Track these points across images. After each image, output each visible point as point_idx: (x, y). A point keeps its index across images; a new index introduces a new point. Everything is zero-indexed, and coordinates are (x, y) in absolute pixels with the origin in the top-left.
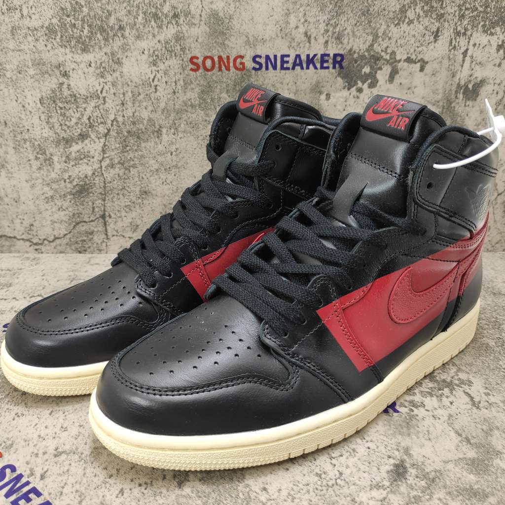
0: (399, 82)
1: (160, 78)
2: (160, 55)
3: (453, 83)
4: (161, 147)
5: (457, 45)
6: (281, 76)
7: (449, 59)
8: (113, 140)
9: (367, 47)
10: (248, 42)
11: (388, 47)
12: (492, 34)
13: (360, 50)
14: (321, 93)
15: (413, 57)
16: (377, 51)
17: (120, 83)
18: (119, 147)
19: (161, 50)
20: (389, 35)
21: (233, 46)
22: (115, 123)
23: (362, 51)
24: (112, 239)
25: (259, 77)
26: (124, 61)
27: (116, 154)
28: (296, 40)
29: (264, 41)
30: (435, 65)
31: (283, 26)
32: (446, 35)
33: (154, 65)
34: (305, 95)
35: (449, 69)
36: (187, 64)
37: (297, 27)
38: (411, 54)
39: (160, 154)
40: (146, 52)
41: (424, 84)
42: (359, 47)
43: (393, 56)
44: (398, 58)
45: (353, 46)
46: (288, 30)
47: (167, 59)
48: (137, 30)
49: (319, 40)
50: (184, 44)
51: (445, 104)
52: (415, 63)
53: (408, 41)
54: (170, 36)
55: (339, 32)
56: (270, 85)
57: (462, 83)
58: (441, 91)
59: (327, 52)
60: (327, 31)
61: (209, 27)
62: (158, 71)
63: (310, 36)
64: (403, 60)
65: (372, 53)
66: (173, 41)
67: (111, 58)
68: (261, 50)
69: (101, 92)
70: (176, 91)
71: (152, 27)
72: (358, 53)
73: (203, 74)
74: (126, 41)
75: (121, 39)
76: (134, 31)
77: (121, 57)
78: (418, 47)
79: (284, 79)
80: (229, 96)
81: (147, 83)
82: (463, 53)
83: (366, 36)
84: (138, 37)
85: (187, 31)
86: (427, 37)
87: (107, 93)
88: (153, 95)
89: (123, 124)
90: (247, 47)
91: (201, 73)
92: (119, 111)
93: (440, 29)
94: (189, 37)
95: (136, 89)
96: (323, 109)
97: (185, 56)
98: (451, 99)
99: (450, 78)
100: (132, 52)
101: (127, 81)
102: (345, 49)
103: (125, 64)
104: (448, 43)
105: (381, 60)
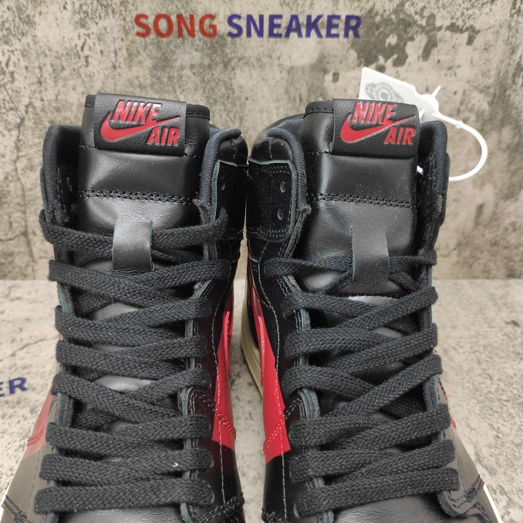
0: (436, 58)
1: (92, 46)
2: (89, 11)
3: (511, 62)
6: (269, 46)
7: (510, 28)
8: (30, 132)
9: (395, 7)
11: (424, 7)
13: (385, 11)
14: (325, 72)
15: (460, 23)
16: (408, 12)
17: (33, 52)
18: (40, 143)
19: (92, 3)
22: (30, 109)
23: (387, 13)
25: (238, 46)
26: (37, 19)
27: (35, 152)
30: (490, 36)
33: (83, 26)
34: (304, 74)
35: (507, 42)
36: (131, 25)
38: (457, 19)
40: (69, 7)
41: (472, 62)
42: (383, 7)
43: (431, 22)
44: (438, 23)
45: (374, 5)
47: (100, 18)
51: (497, 91)
52: (462, 32)
56: (253, 59)
58: (493, 73)
59: (337, 13)
62: (89, 35)
64: (444, 26)
65: (402, 16)
67: (16, 14)
68: (241, 6)
69: (7, 65)
70: (117, 65)
72: (382, 16)
73: (155, 41)
77: (32, 14)
78: (467, 9)
79: (274, 50)
80: (194, 74)
81: (74, 53)
87: (15, 66)
88: (83, 70)
89: (43, 110)
90: (220, 2)
91: (153, 39)
92: (35, 92)
95: (58, 61)
96: (327, 95)
97: (128, 13)
98: (506, 84)
99: (508, 54)
100: (47, 7)
101: (43, 49)
102: (362, 8)
103: (39, 24)
104: (511, 4)
105: (414, 27)
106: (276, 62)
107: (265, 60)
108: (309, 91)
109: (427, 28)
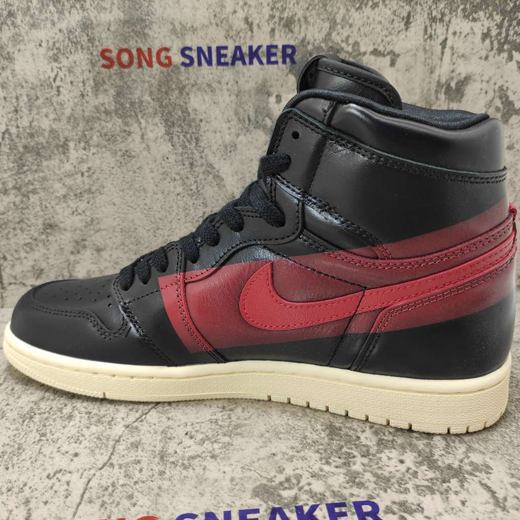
1: (63, 77)
2: (62, 47)
3: (432, 81)
4: (68, 167)
5: (433, 33)
6: (218, 74)
7: (425, 51)
8: (5, 157)
9: (324, 36)
10: (174, 31)
11: (349, 36)
12: (474, 20)
13: (315, 40)
14: (269, 94)
15: (381, 48)
16: (336, 41)
18: (14, 167)
19: (64, 41)
20: (350, 22)
21: (155, 36)
22: (7, 136)
23: (318, 42)
24: (9, 288)
25: (191, 74)
26: (16, 55)
27: (9, 176)
28: (234, 28)
29: (194, 30)
30: (409, 59)
31: (218, 10)
32: (420, 20)
33: (55, 60)
34: (250, 97)
35: (425, 64)
36: (97, 59)
37: (235, 12)
38: (379, 45)
39: (69, 175)
40: (44, 44)
42: (313, 37)
43: (356, 47)
44: (362, 49)
45: (306, 36)
46: (223, 16)
47: (71, 53)
48: (32, 16)
49: (263, 28)
50: (92, 33)
52: (384, 56)
53: (373, 29)
54: (73, 24)
55: (287, 18)
56: (204, 85)
57: (443, 80)
58: (418, 91)
59: (274, 43)
60: (272, 17)
61: (123, 12)
62: (60, 68)
63: (252, 23)
64: (368, 52)
65: (330, 44)
66: (79, 30)
68: (192, 40)
70: (85, 93)
71: (50, 12)
72: (313, 44)
73: (118, 71)
75: (11, 27)
76: (28, 18)
77: (12, 51)
78: (386, 36)
79: (222, 77)
80: (153, 100)
81: (47, 84)
82: (441, 44)
83: (321, 23)
84: (33, 26)
85: (95, 17)
86: (396, 24)
88: (55, 99)
89: (18, 136)
90: (173, 37)
91: (116, 71)
92: (11, 120)
93: (412, 14)
94: (98, 25)
95: (33, 91)
96: (273, 115)
97: (94, 48)
98: (431, 100)
99: (428, 74)
100: (25, 44)
101: (20, 81)
102: (296, 38)
103: (18, 60)
104: (423, 31)
105: (342, 53)
106: (225, 87)
107: (215, 85)
108: (256, 112)
109: (354, 54)
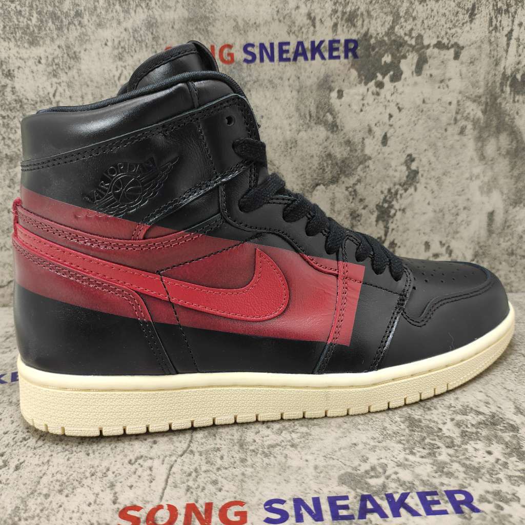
0: (429, 73)
2: (127, 46)
3: (497, 73)
5: (498, 24)
6: (280, 70)
7: (490, 43)
9: (386, 30)
10: (236, 28)
11: (412, 29)
13: (378, 34)
14: (331, 89)
15: (445, 41)
16: (399, 34)
17: (77, 83)
19: (129, 40)
20: (413, 15)
21: (219, 33)
23: (380, 35)
25: (252, 71)
26: (82, 55)
28: (297, 24)
29: (256, 26)
30: (473, 51)
31: (281, 6)
32: (485, 12)
33: (120, 59)
34: (312, 92)
35: (490, 56)
37: (298, 7)
38: (442, 38)
40: (109, 44)
41: (461, 75)
42: (376, 30)
43: (420, 41)
44: (426, 42)
45: (368, 29)
46: (286, 12)
47: (136, 51)
48: (98, 16)
49: (325, 23)
50: (157, 32)
51: (488, 100)
52: (448, 48)
53: (437, 21)
54: (138, 22)
55: (350, 12)
56: (266, 81)
57: (509, 72)
58: (482, 83)
59: (337, 38)
60: (335, 11)
61: (187, 10)
62: (125, 67)
63: (315, 18)
64: (432, 45)
65: (393, 38)
66: (144, 28)
67: (65, 51)
68: (254, 37)
69: (54, 95)
71: (116, 11)
72: (376, 38)
74: (84, 30)
75: (78, 27)
76: (94, 18)
77: (78, 51)
78: (450, 29)
79: (284, 73)
81: (112, 83)
82: (506, 36)
83: (384, 16)
84: (99, 25)
85: (160, 16)
86: (461, 16)
87: (61, 96)
90: (236, 34)
93: (477, 6)
94: (162, 24)
95: (98, 90)
96: (334, 111)
97: (158, 47)
98: (496, 93)
99: (493, 66)
100: (92, 44)
101: (86, 80)
102: (358, 33)
103: (84, 59)
104: (488, 22)
105: (405, 47)
106: (287, 83)
107: (277, 81)
108: (317, 107)
109: (417, 47)
